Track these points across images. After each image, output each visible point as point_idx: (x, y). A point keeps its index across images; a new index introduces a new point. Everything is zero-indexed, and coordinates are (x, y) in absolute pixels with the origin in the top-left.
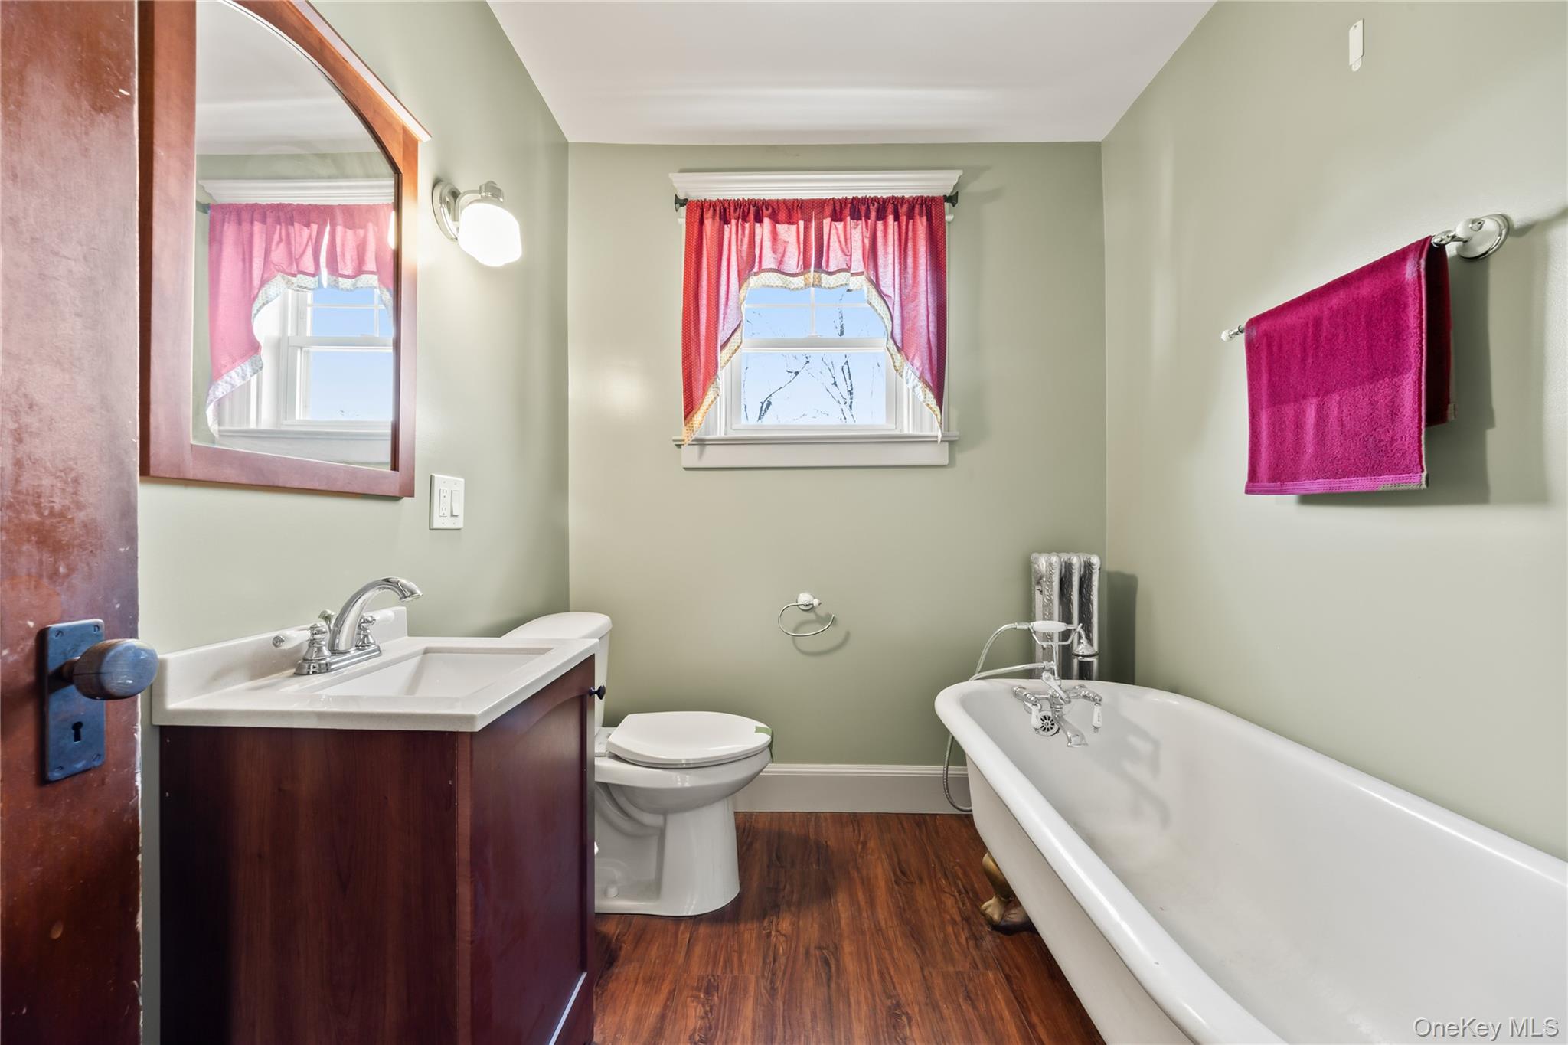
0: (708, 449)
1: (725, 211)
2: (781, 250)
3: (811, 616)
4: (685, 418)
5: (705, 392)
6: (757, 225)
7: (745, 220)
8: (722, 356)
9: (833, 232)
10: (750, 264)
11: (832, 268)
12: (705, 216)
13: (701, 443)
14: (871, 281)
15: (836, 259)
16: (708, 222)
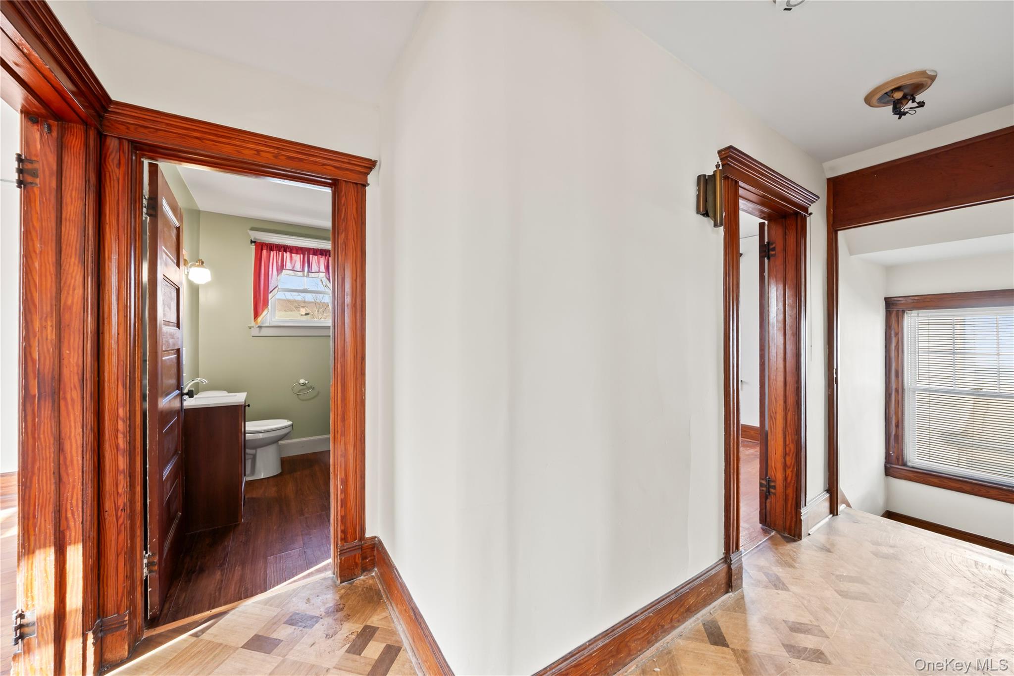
0: (263, 330)
1: (272, 247)
2: (293, 263)
3: (305, 387)
4: (254, 319)
5: (263, 311)
6: (284, 253)
7: (279, 251)
8: (270, 296)
9: (313, 259)
10: (281, 267)
11: (313, 271)
12: (263, 248)
13: (260, 327)
14: (327, 278)
15: (314, 267)
16: (264, 252)
